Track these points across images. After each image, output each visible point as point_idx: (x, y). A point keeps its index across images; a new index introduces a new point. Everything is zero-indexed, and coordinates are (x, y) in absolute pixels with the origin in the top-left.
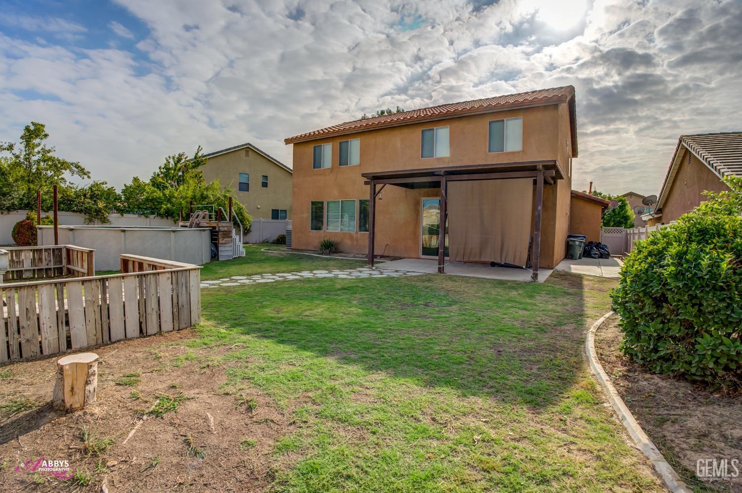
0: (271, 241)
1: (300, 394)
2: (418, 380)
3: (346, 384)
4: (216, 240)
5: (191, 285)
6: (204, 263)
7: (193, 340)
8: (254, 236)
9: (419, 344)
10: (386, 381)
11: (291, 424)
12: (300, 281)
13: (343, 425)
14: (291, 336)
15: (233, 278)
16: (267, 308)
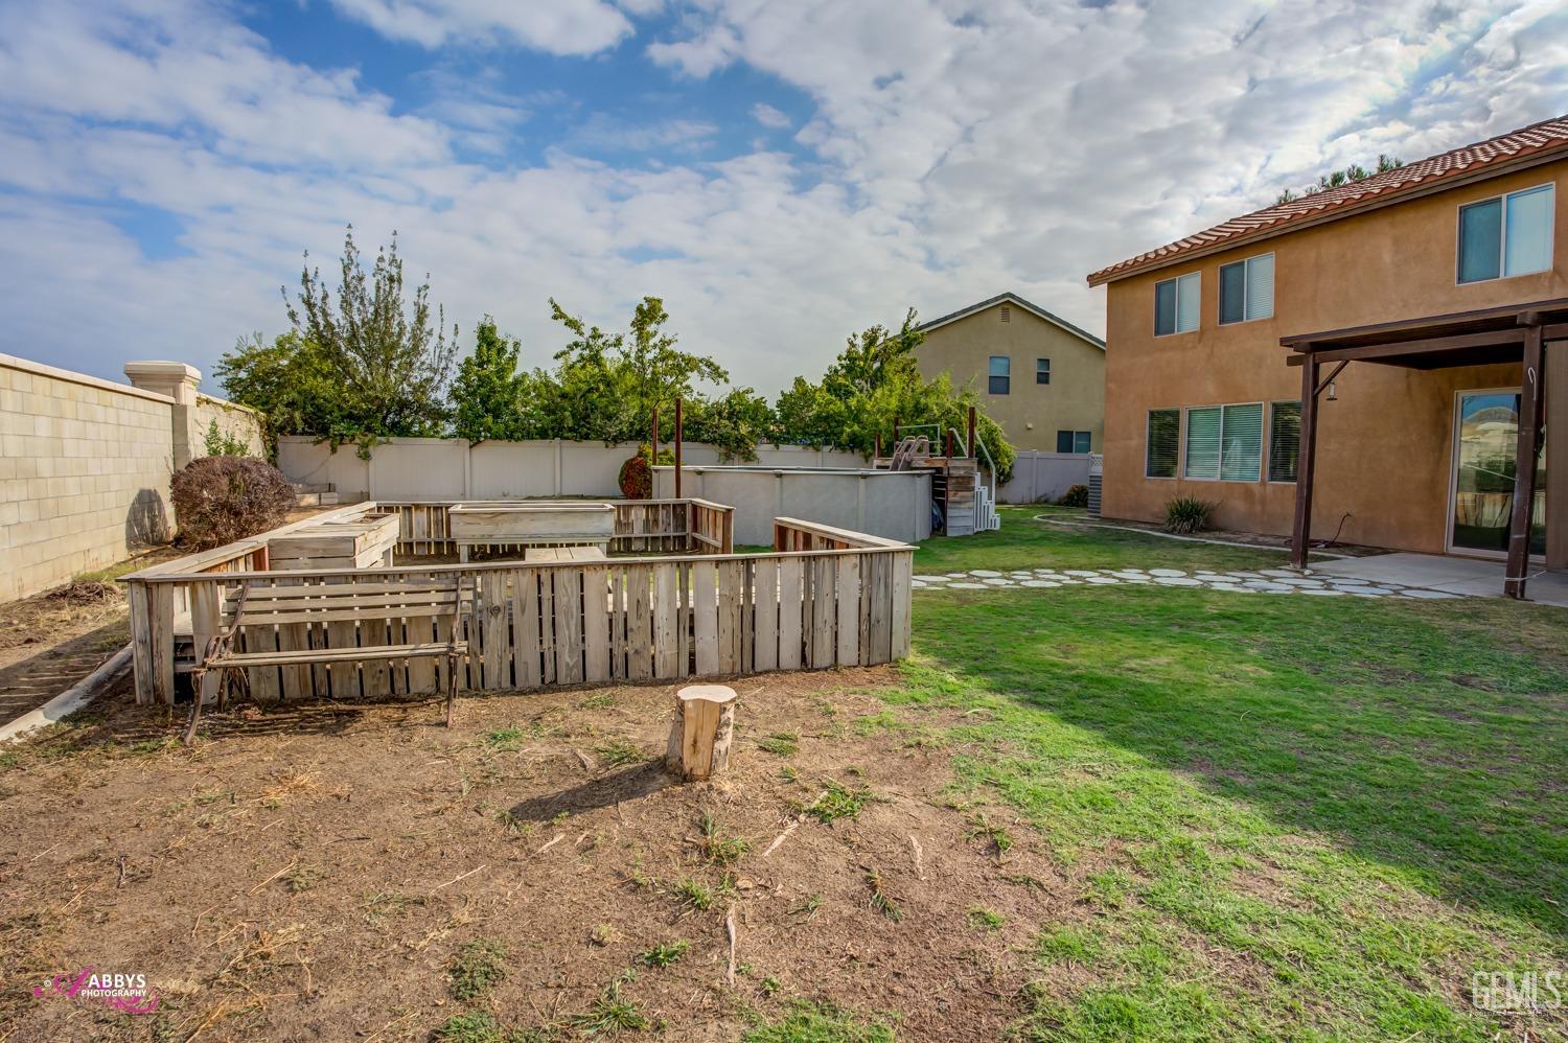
0: (1055, 499)
1: (1106, 842)
2: (1425, 877)
3: (1219, 842)
4: (942, 494)
5: (895, 582)
6: (918, 539)
7: (893, 688)
8: (1018, 489)
9: (1435, 784)
10: (1329, 860)
11: (1079, 903)
12: (1118, 589)
13: (1204, 937)
14: (1095, 710)
15: (974, 573)
16: (1042, 642)
